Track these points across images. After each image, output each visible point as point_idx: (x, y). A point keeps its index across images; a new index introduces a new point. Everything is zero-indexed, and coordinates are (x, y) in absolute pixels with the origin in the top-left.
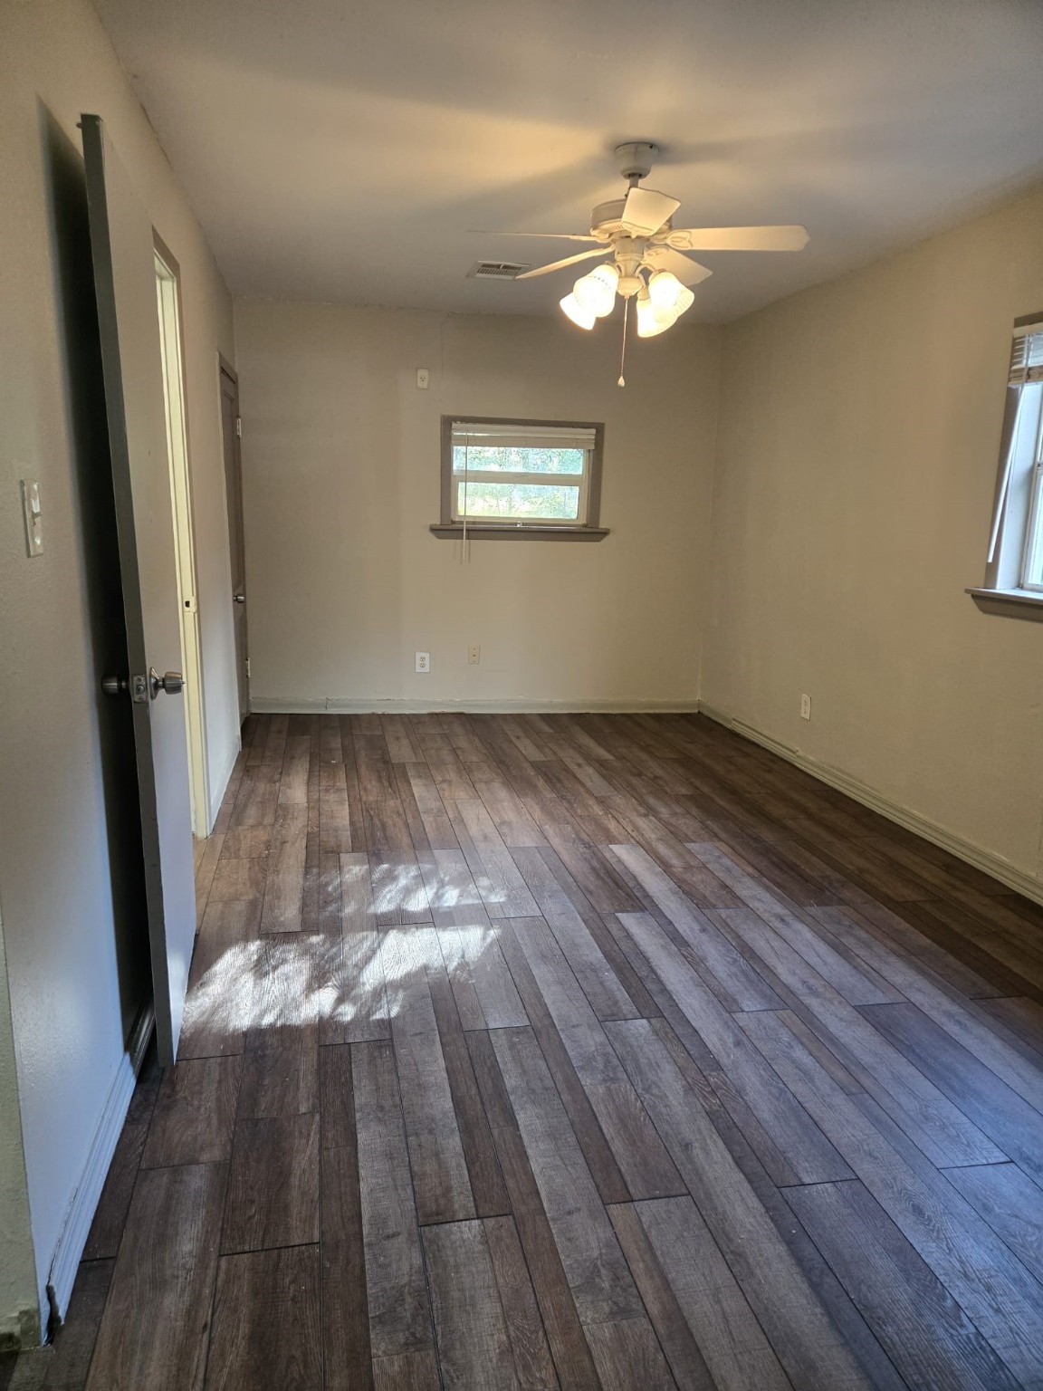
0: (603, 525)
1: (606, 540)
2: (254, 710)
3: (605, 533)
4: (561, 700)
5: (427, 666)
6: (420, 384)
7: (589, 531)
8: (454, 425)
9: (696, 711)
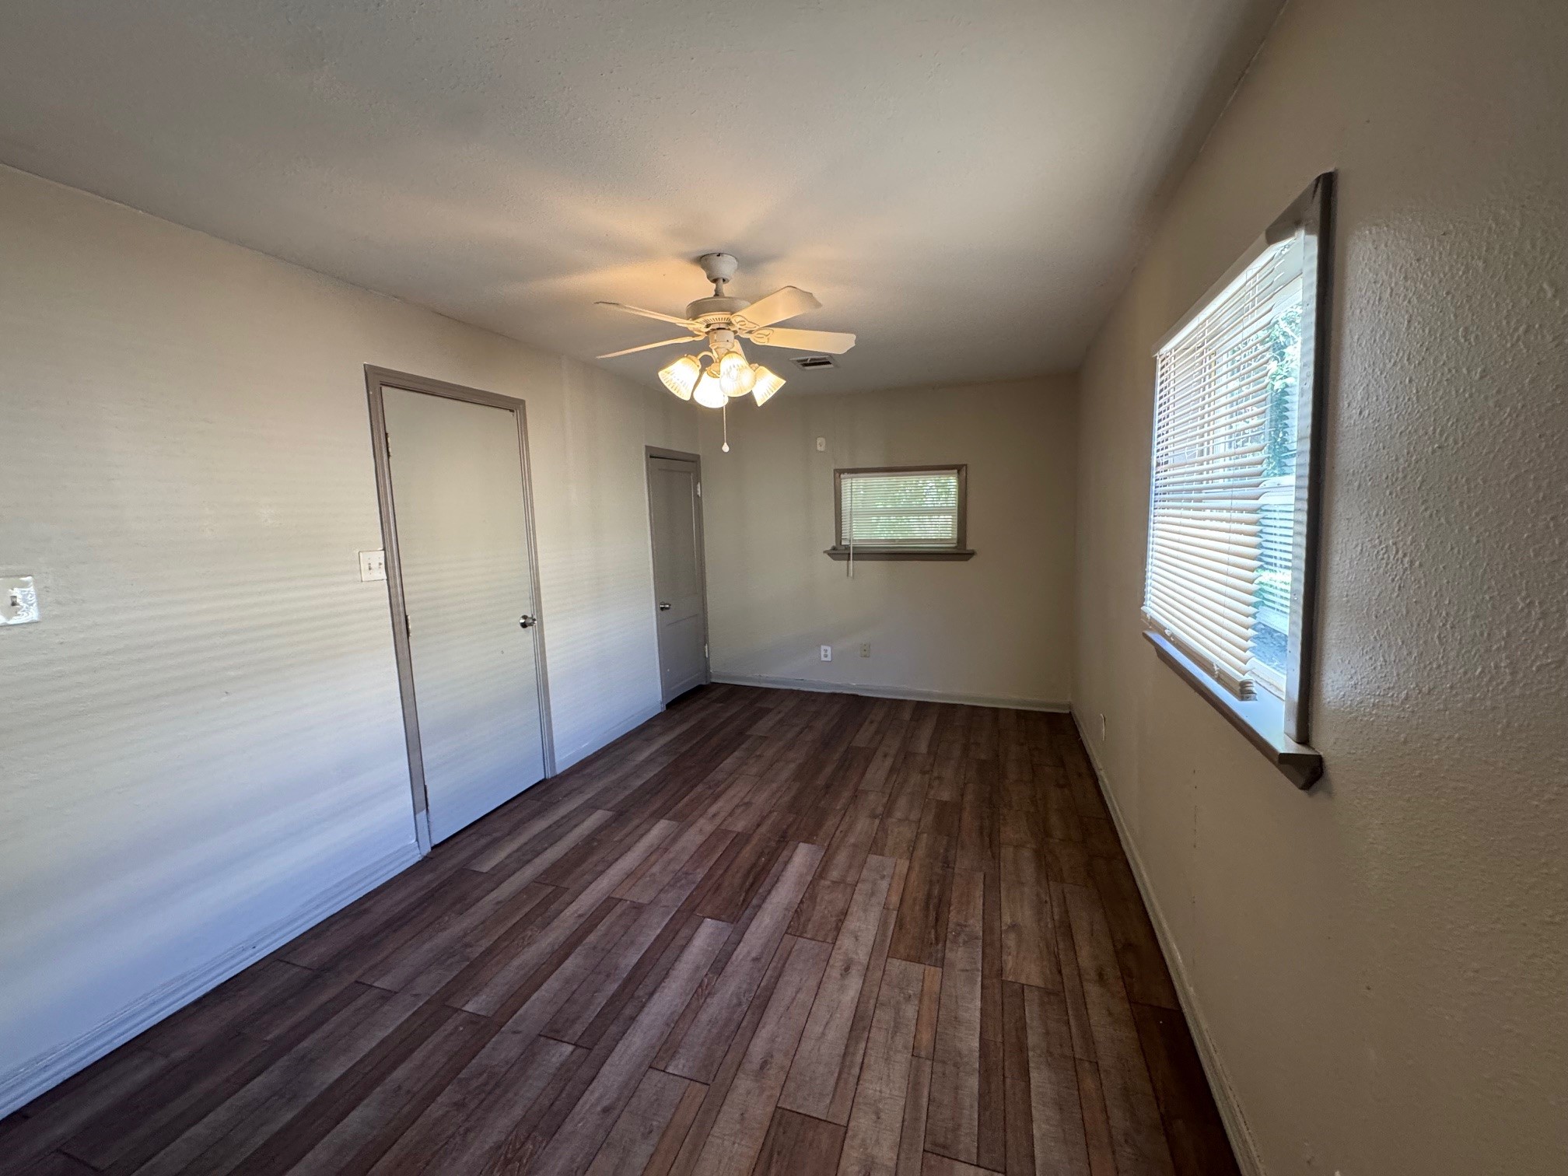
0: (970, 547)
1: (973, 559)
2: (713, 680)
3: (971, 554)
4: (941, 692)
5: (829, 656)
6: (819, 448)
7: (958, 553)
8: (842, 476)
9: (1067, 711)
